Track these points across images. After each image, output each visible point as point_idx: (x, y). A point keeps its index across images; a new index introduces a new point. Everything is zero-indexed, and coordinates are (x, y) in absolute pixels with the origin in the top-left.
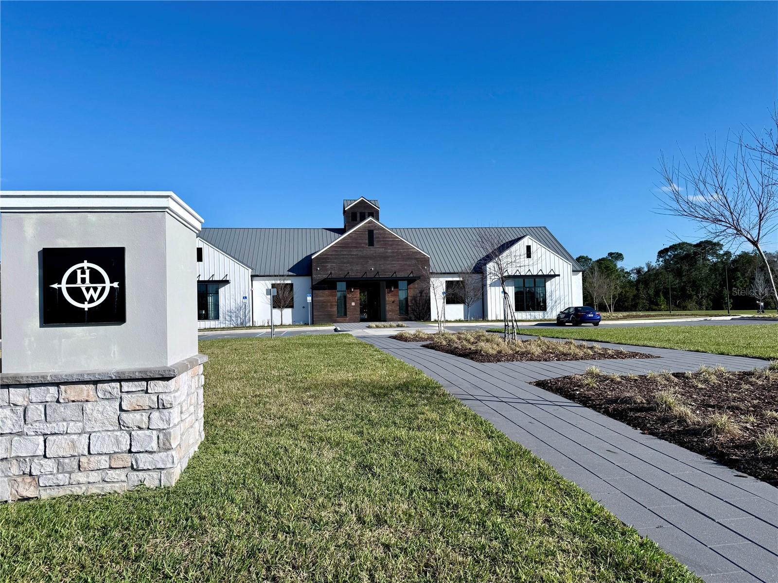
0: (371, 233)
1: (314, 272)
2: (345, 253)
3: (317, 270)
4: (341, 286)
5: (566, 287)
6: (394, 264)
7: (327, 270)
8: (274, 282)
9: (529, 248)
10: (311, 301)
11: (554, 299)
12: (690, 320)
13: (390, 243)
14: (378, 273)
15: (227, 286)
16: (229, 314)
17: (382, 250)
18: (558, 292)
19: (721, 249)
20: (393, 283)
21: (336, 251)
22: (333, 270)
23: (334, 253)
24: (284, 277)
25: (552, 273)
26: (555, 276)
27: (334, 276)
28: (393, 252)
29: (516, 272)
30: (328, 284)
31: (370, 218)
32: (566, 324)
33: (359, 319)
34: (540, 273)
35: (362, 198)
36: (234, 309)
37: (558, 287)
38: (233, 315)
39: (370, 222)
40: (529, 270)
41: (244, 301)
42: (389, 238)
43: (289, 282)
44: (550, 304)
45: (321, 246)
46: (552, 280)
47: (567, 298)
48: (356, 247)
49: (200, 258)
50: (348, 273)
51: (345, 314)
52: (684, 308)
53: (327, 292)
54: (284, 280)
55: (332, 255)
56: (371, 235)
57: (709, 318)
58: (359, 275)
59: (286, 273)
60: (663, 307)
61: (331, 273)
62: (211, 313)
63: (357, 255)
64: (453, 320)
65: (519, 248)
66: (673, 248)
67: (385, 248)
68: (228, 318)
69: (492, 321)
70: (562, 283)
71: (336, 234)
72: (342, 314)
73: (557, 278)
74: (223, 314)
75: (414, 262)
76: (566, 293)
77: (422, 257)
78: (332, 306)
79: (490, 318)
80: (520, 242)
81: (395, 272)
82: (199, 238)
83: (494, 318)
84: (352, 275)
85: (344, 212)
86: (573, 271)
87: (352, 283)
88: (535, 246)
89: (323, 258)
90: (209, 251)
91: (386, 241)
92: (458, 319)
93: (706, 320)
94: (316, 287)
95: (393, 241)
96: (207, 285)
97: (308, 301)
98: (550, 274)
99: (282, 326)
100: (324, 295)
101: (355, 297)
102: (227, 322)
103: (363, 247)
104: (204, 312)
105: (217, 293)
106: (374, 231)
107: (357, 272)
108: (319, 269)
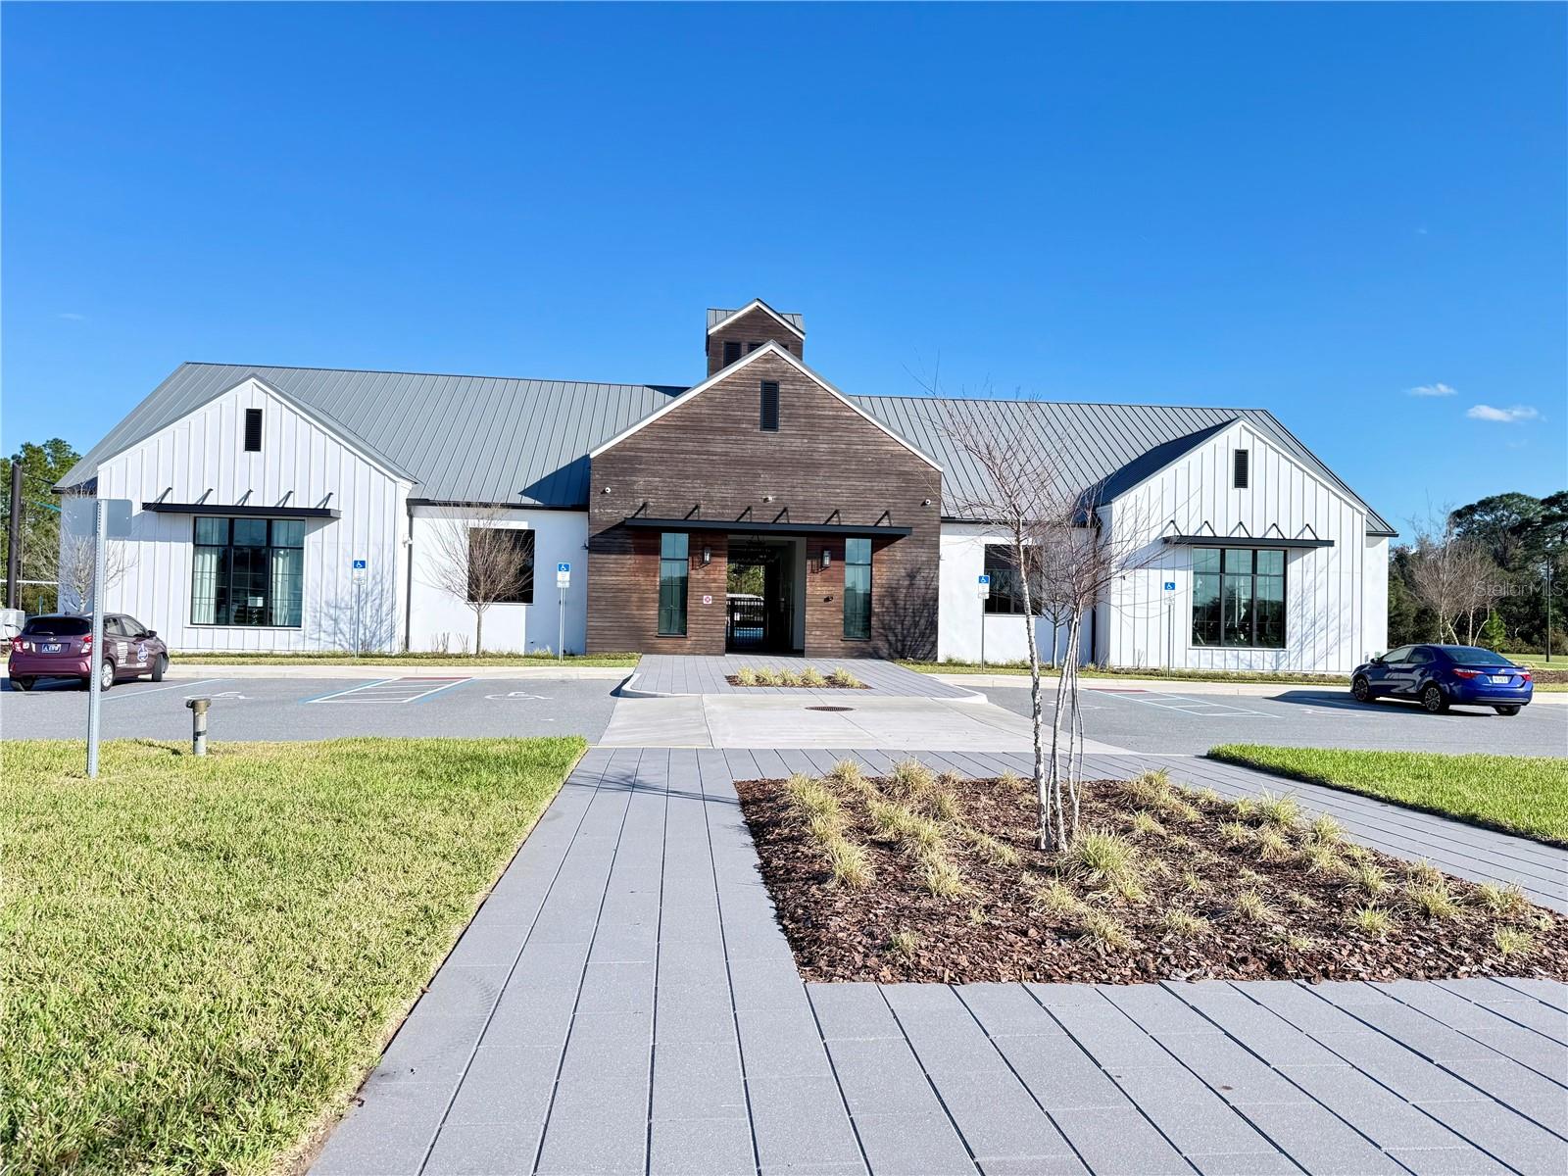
0: (770, 391)
1: (595, 498)
2: (690, 446)
3: (604, 492)
4: (675, 544)
5: (1346, 578)
6: (837, 486)
7: (633, 494)
8: (473, 523)
9: (1241, 458)
10: (567, 585)
11: (1310, 616)
13: (827, 423)
14: (785, 510)
15: (330, 528)
16: (332, 611)
17: (798, 444)
18: (1321, 594)
20: (829, 542)
21: (662, 439)
22: (650, 495)
23: (657, 445)
24: (507, 511)
25: (1308, 536)
26: (1316, 544)
27: (651, 513)
28: (833, 452)
29: (1200, 529)
30: (636, 537)
31: (770, 347)
33: (724, 647)
34: (1273, 534)
35: (757, 303)
36: (347, 598)
37: (1322, 576)
38: (344, 616)
39: (771, 358)
40: (1241, 523)
42: (824, 408)
43: (524, 526)
44: (1298, 628)
45: (622, 423)
46: (1306, 557)
47: (1346, 614)
48: (724, 431)
49: (253, 442)
50: (697, 507)
51: (684, 632)
53: (630, 561)
54: (491, 518)
55: (649, 450)
56: (771, 394)
58: (730, 515)
59: (517, 499)
61: (645, 505)
62: (281, 608)
63: (726, 454)
64: (1003, 664)
65: (1214, 456)
67: (811, 438)
68: (327, 624)
69: (1127, 673)
70: (1334, 565)
71: (669, 398)
72: (672, 628)
73: (1321, 551)
74: (315, 611)
75: (893, 483)
76: (1346, 598)
77: (921, 469)
78: (643, 603)
79: (1114, 661)
80: (1218, 440)
81: (837, 512)
82: (253, 380)
83: (1127, 663)
84: (709, 513)
85: (708, 337)
86: (1368, 535)
87: (705, 538)
89: (622, 461)
90: (281, 422)
91: (813, 416)
92: (1011, 661)
94: (600, 545)
95: (835, 418)
96: (270, 523)
97: (560, 585)
98: (1300, 538)
99: (478, 657)
100: (623, 569)
101: (714, 581)
102: (322, 634)
103: (744, 433)
104: (260, 602)
105: (297, 550)
106: (782, 387)
107: (724, 507)
108: (608, 490)
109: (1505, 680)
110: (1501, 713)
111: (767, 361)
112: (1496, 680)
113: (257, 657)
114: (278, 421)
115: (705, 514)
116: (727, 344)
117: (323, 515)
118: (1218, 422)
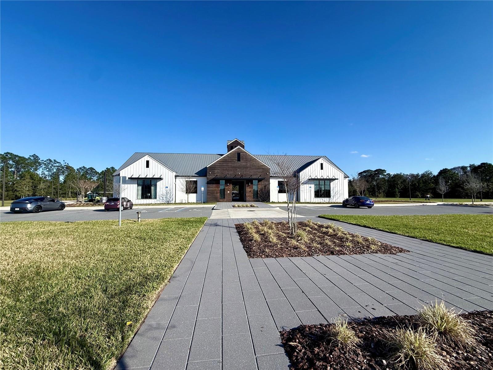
0: (239, 155)
1: (208, 174)
2: (225, 165)
4: (223, 182)
5: (341, 185)
6: (251, 171)
7: (215, 174)
8: (187, 179)
9: (322, 164)
11: (335, 192)
13: (249, 160)
14: (242, 175)
15: (161, 181)
16: (162, 196)
17: (244, 164)
18: (336, 188)
20: (250, 181)
21: (220, 163)
23: (219, 164)
25: (334, 178)
27: (218, 177)
28: (250, 165)
29: (315, 177)
30: (215, 181)
31: (239, 147)
33: (232, 200)
34: (328, 178)
35: (236, 139)
36: (165, 193)
40: (322, 176)
42: (248, 157)
43: (195, 180)
44: (333, 194)
46: (334, 182)
47: (341, 191)
48: (231, 162)
49: (148, 166)
50: (226, 175)
51: (224, 198)
53: (214, 185)
54: (189, 178)
55: (218, 166)
58: (232, 177)
59: (194, 175)
61: (217, 175)
62: (153, 196)
63: (231, 166)
64: (282, 202)
65: (317, 164)
67: (246, 163)
68: (161, 198)
69: (303, 203)
70: (339, 183)
71: (221, 156)
72: (222, 197)
73: (336, 180)
74: (159, 196)
75: (261, 170)
76: (341, 189)
78: (217, 193)
79: (301, 201)
80: (318, 161)
81: (251, 176)
82: (147, 155)
83: (303, 201)
84: (228, 176)
85: (227, 145)
86: (344, 177)
87: (228, 181)
89: (213, 168)
91: (247, 159)
94: (209, 182)
96: (151, 180)
97: (202, 190)
98: (332, 178)
99: (189, 203)
100: (213, 187)
101: (230, 188)
103: (234, 162)
104: (149, 195)
105: (156, 186)
106: (241, 154)
107: (231, 175)
108: (210, 173)
109: (369, 202)
110: (369, 208)
111: (238, 149)
112: (368, 202)
113: (149, 204)
114: (152, 162)
115: (228, 177)
116: (231, 146)
117: (160, 179)
118: (317, 158)
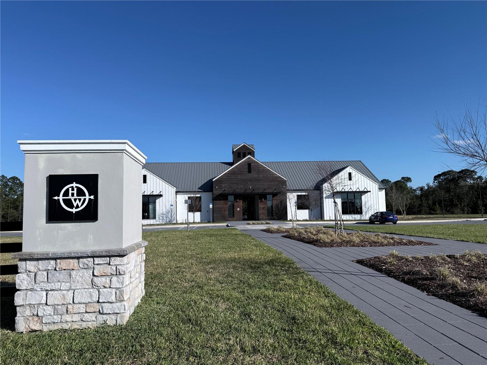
1: (214, 189)
2: (233, 177)
3: (216, 188)
4: (231, 198)
5: (375, 199)
6: (265, 184)
7: (222, 188)
8: (189, 196)
9: (350, 174)
10: (212, 207)
11: (367, 207)
12: (456, 221)
14: (254, 190)
15: (161, 198)
16: (162, 215)
17: (256, 176)
18: (369, 202)
19: (476, 175)
20: (263, 196)
21: (228, 176)
22: (225, 188)
23: (226, 177)
24: (195, 193)
25: (366, 190)
26: (367, 192)
27: (226, 192)
28: (263, 177)
29: (342, 190)
30: (223, 197)
31: (249, 156)
32: (376, 223)
33: (242, 219)
34: (358, 190)
35: (244, 144)
36: (165, 212)
37: (369, 199)
38: (165, 216)
39: (249, 158)
40: (351, 188)
41: (171, 208)
42: (261, 168)
43: (199, 195)
44: (365, 210)
45: (219, 173)
46: (366, 195)
47: (375, 206)
48: (240, 174)
49: (145, 181)
50: (235, 190)
51: (234, 216)
52: (453, 213)
53: (222, 202)
54: (195, 195)
55: (225, 179)
56: (250, 166)
57: (469, 219)
58: (242, 191)
59: (197, 190)
60: (438, 212)
61: (225, 190)
62: (151, 215)
63: (241, 179)
64: (302, 220)
65: (344, 174)
66: (444, 174)
67: (258, 174)
68: (161, 218)
69: (327, 221)
70: (372, 196)
71: (228, 166)
72: (231, 216)
74: (159, 215)
75: (276, 183)
76: (375, 203)
77: (282, 180)
78: (225, 211)
79: (325, 219)
80: (344, 171)
81: (265, 190)
82: (144, 169)
83: (328, 219)
84: (238, 191)
85: (233, 152)
86: (379, 189)
87: (237, 196)
88: (354, 173)
89: (220, 181)
90: (150, 177)
91: (259, 170)
92: (305, 219)
93: (467, 220)
94: (215, 199)
95: (263, 170)
96: (149, 197)
97: (210, 208)
98: (364, 191)
99: (194, 223)
100: (221, 204)
101: (240, 205)
102: (160, 220)
103: (244, 174)
104: (147, 215)
105: (155, 202)
106: (252, 164)
107: (241, 190)
109: (392, 217)
112: (390, 217)
113: (151, 225)
116: (238, 153)
117: (160, 196)
118: (346, 166)
